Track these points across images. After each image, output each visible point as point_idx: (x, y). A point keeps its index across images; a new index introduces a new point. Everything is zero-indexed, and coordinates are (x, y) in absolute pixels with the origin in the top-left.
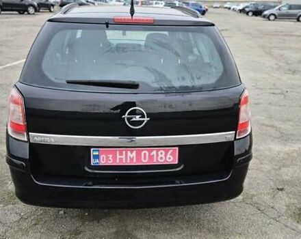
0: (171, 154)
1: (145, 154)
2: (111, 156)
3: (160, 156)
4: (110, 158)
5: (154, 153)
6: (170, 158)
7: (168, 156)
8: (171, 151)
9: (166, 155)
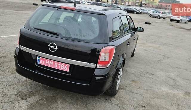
0: (66, 67)
1: (56, 64)
2: (44, 61)
3: (62, 66)
4: (43, 62)
5: (60, 64)
6: (66, 69)
7: (65, 68)
8: (66, 66)
9: (64, 67)
